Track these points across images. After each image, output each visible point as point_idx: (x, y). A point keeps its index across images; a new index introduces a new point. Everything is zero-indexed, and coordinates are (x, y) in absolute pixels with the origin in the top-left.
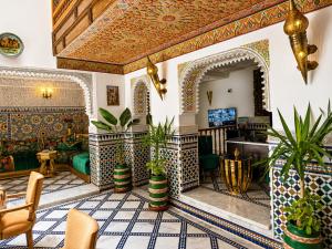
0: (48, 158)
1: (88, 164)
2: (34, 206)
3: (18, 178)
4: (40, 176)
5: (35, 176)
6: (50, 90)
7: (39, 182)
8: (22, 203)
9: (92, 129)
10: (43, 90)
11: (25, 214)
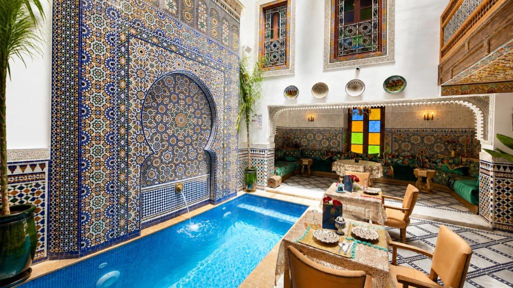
0: (425, 175)
1: (475, 194)
2: (408, 212)
3: (397, 185)
4: (416, 190)
5: (411, 189)
6: (432, 113)
7: (415, 194)
8: (399, 205)
9: (485, 157)
10: (424, 113)
11: (401, 216)
